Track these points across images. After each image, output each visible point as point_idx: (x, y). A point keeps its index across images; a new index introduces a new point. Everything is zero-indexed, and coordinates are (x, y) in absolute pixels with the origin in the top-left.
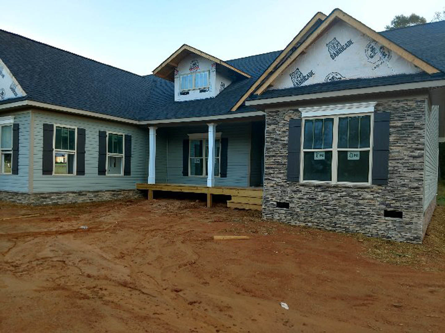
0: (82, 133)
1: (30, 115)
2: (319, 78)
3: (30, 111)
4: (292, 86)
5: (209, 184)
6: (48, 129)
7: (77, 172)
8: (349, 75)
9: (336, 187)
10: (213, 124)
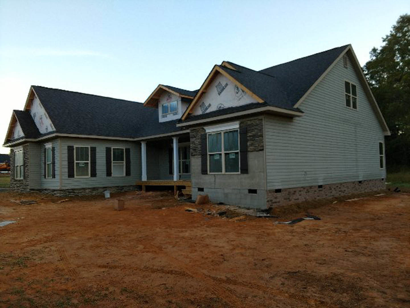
0: (93, 150)
1: (59, 141)
2: (213, 108)
3: (59, 139)
4: (201, 113)
5: (175, 179)
6: (70, 149)
7: (91, 175)
8: (227, 105)
9: (224, 174)
10: (175, 137)
